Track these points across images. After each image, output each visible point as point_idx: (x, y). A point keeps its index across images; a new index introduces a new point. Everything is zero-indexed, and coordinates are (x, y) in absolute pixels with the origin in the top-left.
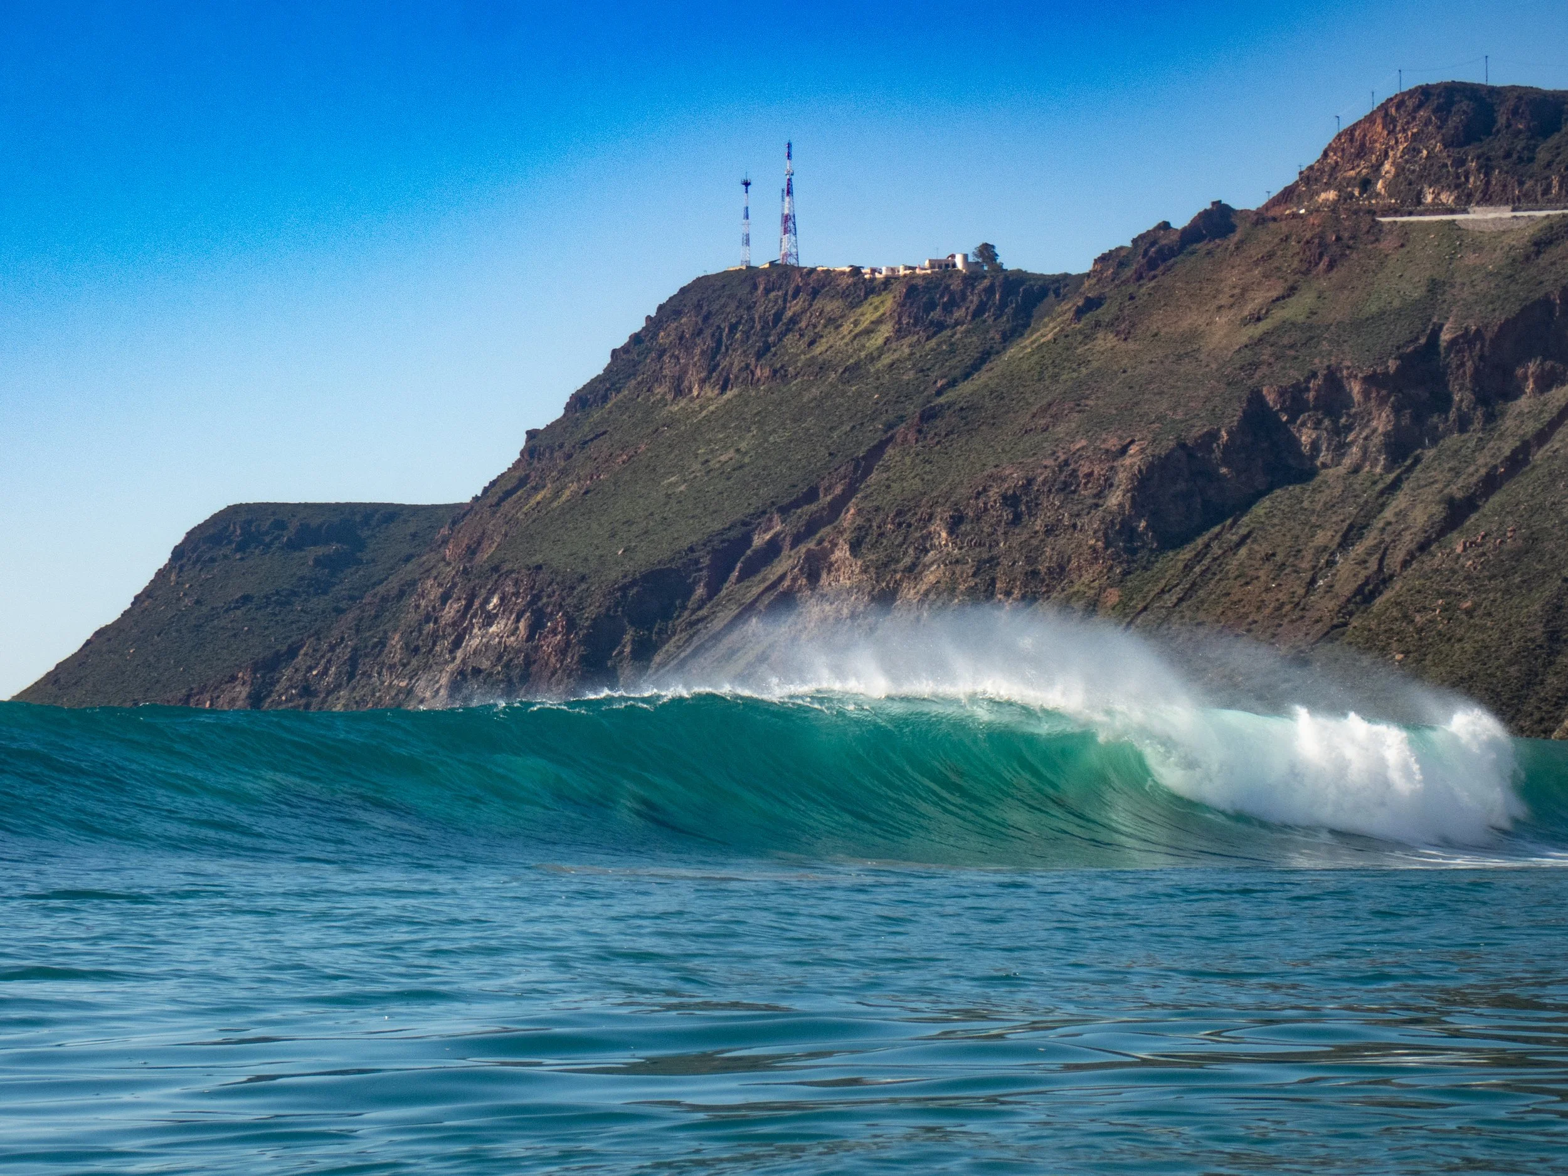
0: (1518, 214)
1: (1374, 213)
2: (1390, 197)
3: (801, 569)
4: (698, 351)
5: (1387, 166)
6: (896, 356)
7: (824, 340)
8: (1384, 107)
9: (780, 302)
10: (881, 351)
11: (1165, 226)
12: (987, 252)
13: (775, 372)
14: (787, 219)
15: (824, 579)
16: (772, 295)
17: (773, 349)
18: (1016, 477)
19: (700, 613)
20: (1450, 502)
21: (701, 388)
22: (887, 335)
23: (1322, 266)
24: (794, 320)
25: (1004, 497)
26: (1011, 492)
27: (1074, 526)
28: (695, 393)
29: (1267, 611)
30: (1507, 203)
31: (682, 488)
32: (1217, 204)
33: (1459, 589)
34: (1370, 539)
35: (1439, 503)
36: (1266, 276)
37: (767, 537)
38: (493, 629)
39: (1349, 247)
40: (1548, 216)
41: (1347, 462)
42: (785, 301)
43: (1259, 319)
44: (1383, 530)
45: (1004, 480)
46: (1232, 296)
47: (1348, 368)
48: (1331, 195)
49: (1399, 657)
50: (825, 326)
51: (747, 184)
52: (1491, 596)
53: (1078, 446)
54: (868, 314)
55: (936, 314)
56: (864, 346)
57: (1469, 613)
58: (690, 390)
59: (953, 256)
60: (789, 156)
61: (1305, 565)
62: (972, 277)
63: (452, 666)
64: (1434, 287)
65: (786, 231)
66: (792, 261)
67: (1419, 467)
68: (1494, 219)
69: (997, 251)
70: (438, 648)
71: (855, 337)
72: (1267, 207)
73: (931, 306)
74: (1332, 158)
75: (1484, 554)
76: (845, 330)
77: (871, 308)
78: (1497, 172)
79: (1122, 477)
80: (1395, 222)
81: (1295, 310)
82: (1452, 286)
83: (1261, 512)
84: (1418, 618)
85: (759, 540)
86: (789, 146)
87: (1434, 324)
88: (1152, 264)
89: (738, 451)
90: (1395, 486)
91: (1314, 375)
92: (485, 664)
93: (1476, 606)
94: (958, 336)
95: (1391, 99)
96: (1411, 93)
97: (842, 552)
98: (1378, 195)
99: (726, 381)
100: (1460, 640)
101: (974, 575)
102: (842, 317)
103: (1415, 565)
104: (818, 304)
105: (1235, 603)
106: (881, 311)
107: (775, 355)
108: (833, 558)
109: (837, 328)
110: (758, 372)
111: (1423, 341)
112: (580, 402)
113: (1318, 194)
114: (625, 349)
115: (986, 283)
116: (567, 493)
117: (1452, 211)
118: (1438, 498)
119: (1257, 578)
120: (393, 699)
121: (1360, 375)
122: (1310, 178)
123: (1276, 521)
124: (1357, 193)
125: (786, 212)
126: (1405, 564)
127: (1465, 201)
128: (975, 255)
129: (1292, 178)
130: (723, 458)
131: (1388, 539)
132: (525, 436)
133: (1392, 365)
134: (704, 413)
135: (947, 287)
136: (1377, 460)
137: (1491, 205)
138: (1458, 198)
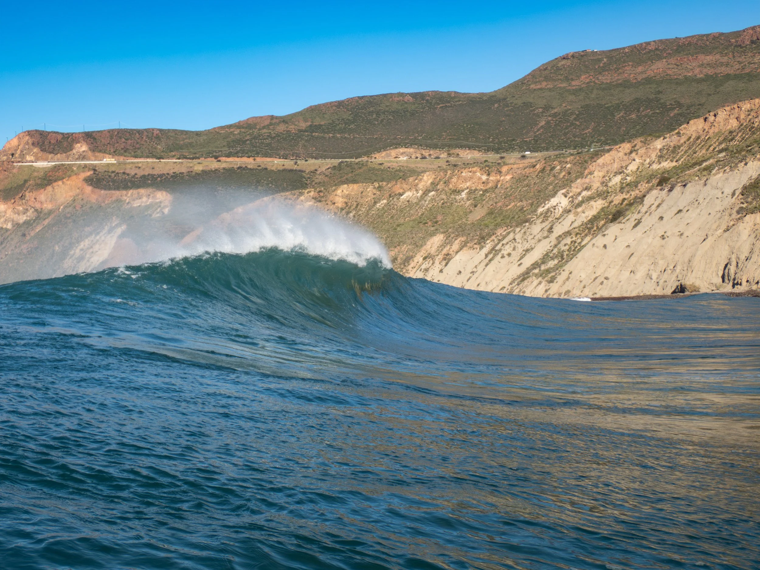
0: (48, 163)
1: (13, 162)
2: (19, 158)
5: (18, 151)
30: (47, 160)
40: (55, 164)
48: (5, 157)
52: (28, 259)
64: (26, 181)
67: (19, 226)
68: (43, 165)
74: (6, 148)
75: (28, 248)
78: (45, 153)
80: (18, 165)
82: (30, 180)
87: (24, 190)
90: (12, 231)
96: (25, 132)
98: (16, 158)
111: (21, 195)
113: (3, 156)
117: (33, 162)
118: (21, 234)
124: (11, 157)
127: (37, 160)
133: (13, 201)
137: (42, 161)
138: (35, 159)
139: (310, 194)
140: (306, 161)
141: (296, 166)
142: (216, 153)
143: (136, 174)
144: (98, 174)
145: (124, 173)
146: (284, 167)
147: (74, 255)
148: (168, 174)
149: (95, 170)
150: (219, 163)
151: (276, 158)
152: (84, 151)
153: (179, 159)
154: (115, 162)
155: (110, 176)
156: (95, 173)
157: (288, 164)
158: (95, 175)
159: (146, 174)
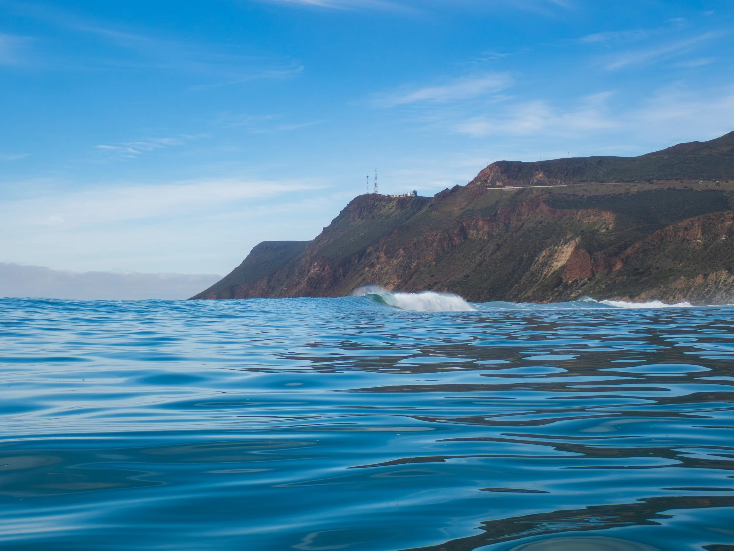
0: (514, 188)
1: (487, 187)
2: (491, 184)
3: (375, 257)
4: (357, 212)
5: (490, 178)
6: (396, 214)
7: (382, 210)
8: (490, 166)
9: (374, 202)
10: (393, 213)
11: (447, 189)
12: (415, 192)
13: (372, 217)
14: (376, 184)
15: (380, 260)
16: (372, 200)
17: (372, 212)
18: (415, 239)
19: (357, 266)
20: (498, 245)
21: (358, 219)
22: (394, 209)
23: (476, 198)
24: (376, 206)
25: (413, 244)
26: (415, 243)
27: (427, 249)
28: (357, 220)
29: (462, 266)
30: (512, 185)
31: (353, 240)
32: (457, 185)
33: (497, 262)
34: (482, 253)
35: (496, 245)
36: (465, 200)
37: (369, 251)
38: (315, 269)
39: (481, 194)
40: (519, 188)
41: (479, 237)
42: (375, 202)
43: (464, 209)
44: (485, 250)
45: (414, 241)
46: (459, 204)
47: (480, 219)
48: (479, 183)
49: (486, 275)
50: (382, 207)
51: (368, 177)
52: (503, 263)
53: (428, 234)
54: (391, 205)
55: (404, 206)
56: (390, 212)
57: (499, 267)
58: (356, 220)
59: (408, 193)
60: (376, 171)
61: (470, 257)
62: (411, 198)
63: (307, 277)
64: (497, 202)
65: (375, 187)
66: (377, 193)
67: (493, 237)
68: (509, 189)
69: (417, 192)
70: (305, 273)
71: (388, 210)
72: (466, 186)
73: (403, 204)
74: (480, 175)
75: (502, 256)
76: (386, 207)
77: (392, 204)
78: (511, 179)
79: (436, 240)
80: (490, 189)
81: (470, 207)
82: (500, 202)
83: (463, 247)
84: (490, 268)
85: (368, 251)
86: (376, 169)
87: (497, 210)
88: (444, 197)
89: (364, 233)
90: (488, 241)
91: (473, 220)
92: (314, 276)
93: (500, 265)
94: (408, 210)
95: (490, 164)
96: (495, 163)
97: (382, 255)
98: (488, 183)
99: (363, 218)
100: (497, 272)
101: (408, 259)
102: (386, 205)
103: (490, 257)
104: (381, 203)
105: (456, 265)
106: (393, 204)
107: (373, 213)
108: (381, 256)
109: (385, 207)
110: (369, 217)
111: (494, 213)
112: (334, 222)
113: (477, 182)
114: (343, 211)
115: (413, 199)
116: (331, 241)
117: (502, 187)
118: (496, 244)
119: (461, 260)
120: (296, 283)
121: (482, 220)
122: (475, 179)
123: (465, 248)
124: (484, 183)
125: (376, 183)
126: (489, 257)
127: (505, 185)
128: (412, 193)
129: (472, 179)
130: (362, 234)
131: (486, 252)
132: (323, 229)
133: (488, 218)
134: (359, 225)
135: (406, 200)
136: (485, 236)
137: (509, 186)
138: (503, 184)
139: (729, 215)
140: (727, 182)
141: (718, 187)
142: (648, 176)
143: (583, 196)
144: (553, 196)
145: (574, 195)
146: (707, 188)
147: (538, 261)
148: (609, 195)
149: (550, 193)
150: (651, 185)
151: (700, 179)
152: (541, 177)
153: (618, 182)
154: (567, 186)
155: (563, 198)
156: (551, 196)
157: (712, 185)
158: (550, 197)
159: (591, 195)
